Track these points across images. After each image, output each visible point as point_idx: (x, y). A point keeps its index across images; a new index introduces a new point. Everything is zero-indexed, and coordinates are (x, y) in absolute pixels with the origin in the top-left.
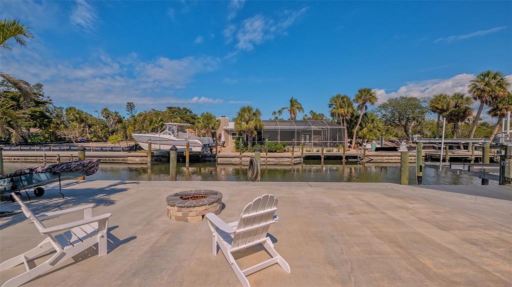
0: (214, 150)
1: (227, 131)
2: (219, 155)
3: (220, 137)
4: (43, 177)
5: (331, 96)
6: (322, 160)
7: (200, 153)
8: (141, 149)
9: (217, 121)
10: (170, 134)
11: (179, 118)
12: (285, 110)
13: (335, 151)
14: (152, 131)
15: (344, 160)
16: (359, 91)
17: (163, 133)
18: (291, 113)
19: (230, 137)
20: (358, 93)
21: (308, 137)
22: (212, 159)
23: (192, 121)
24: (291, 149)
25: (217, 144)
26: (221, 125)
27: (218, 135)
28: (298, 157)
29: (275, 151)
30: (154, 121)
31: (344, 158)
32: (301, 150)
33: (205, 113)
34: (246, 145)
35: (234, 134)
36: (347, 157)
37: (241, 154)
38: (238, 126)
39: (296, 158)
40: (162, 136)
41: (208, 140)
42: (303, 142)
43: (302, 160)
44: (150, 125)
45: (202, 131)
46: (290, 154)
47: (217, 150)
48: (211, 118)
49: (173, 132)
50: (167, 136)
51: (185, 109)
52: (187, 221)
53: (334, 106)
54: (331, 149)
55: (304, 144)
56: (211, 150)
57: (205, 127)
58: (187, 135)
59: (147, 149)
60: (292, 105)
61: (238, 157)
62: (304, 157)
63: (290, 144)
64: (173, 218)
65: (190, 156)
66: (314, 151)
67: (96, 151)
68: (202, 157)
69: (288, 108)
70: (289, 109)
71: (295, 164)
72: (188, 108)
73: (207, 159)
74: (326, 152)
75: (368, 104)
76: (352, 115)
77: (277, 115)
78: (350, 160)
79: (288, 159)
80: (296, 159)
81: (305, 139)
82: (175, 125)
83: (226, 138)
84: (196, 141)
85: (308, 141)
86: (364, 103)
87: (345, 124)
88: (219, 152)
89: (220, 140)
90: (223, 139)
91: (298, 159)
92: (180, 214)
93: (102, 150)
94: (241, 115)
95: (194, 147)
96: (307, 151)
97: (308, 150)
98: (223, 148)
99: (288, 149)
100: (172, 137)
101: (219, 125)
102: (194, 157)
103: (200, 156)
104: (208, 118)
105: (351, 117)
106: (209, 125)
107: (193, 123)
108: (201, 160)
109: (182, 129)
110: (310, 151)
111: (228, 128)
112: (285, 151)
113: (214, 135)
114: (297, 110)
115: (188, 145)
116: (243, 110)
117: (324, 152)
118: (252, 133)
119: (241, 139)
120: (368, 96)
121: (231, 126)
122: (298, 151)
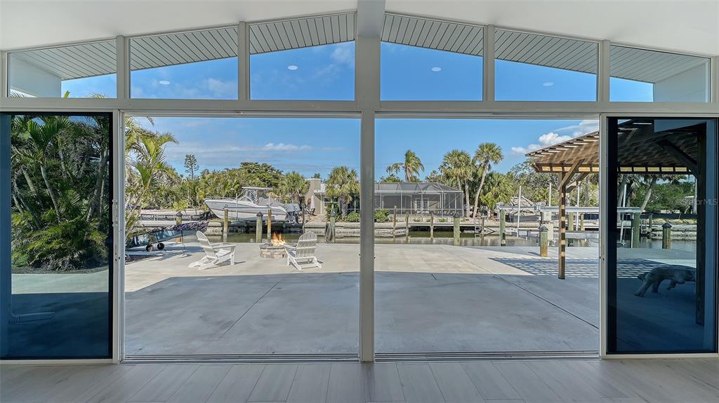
0: (301, 219)
1: (318, 196)
2: (306, 224)
3: (309, 203)
4: (170, 233)
5: (445, 153)
6: (432, 231)
7: (284, 222)
8: (214, 216)
9: (306, 183)
10: (249, 200)
11: (258, 179)
14: (227, 196)
16: (480, 147)
17: (240, 199)
18: (406, 171)
19: (322, 203)
20: (479, 149)
21: (423, 203)
22: (298, 230)
23: (274, 181)
25: (304, 213)
26: (311, 188)
27: (306, 201)
28: (402, 228)
30: (229, 184)
32: (405, 220)
33: (291, 173)
34: (339, 212)
35: (326, 200)
36: (462, 229)
38: (330, 191)
39: (399, 228)
40: (240, 202)
41: (294, 207)
43: (407, 231)
44: (224, 188)
45: (287, 196)
46: (391, 224)
47: (304, 219)
48: (298, 180)
49: (253, 198)
50: (246, 203)
51: (265, 165)
52: (273, 257)
53: (450, 165)
54: (445, 219)
56: (297, 219)
57: (291, 191)
58: (269, 201)
59: (223, 217)
60: (408, 161)
62: (409, 228)
64: (265, 256)
65: (272, 226)
66: (424, 221)
67: (159, 219)
68: (286, 227)
69: (403, 164)
71: (397, 236)
72: (269, 164)
73: (292, 229)
74: (436, 221)
75: (491, 162)
76: (475, 175)
78: (466, 232)
79: (389, 230)
80: (399, 230)
82: (255, 190)
83: (317, 204)
84: (280, 208)
86: (487, 162)
87: (467, 187)
88: (307, 221)
89: (309, 207)
90: (312, 206)
91: (402, 230)
92: (269, 253)
93: (166, 219)
94: (333, 178)
95: (277, 215)
96: (415, 221)
97: (417, 219)
98: (312, 217)
100: (251, 204)
101: (308, 188)
102: (277, 227)
103: (284, 226)
104: (295, 179)
105: (475, 178)
106: (296, 188)
107: (276, 185)
108: (284, 230)
109: (263, 194)
110: (418, 221)
111: (319, 191)
112: (387, 220)
113: (301, 200)
115: (270, 213)
116: (336, 171)
117: (434, 222)
118: (346, 198)
119: (333, 206)
120: (491, 153)
121: (323, 189)
122: (401, 221)
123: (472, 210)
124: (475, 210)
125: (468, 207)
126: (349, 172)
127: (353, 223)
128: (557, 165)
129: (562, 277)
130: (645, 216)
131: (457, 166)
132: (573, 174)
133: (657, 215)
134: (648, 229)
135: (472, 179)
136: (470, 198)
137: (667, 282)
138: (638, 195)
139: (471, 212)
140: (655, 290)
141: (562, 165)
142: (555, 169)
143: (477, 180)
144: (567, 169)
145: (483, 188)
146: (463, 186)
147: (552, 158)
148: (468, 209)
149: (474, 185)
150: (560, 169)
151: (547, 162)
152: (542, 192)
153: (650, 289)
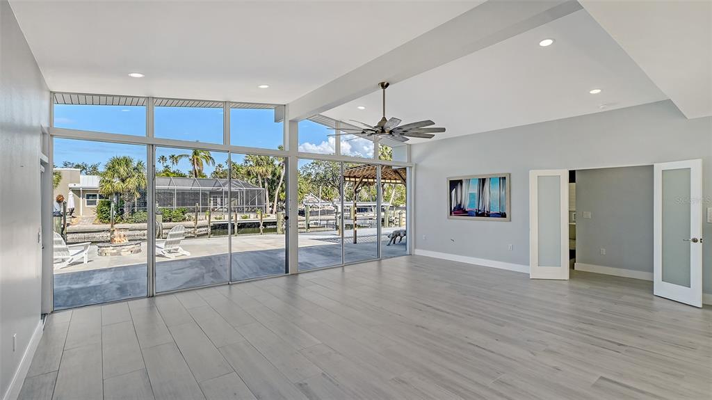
6: (236, 228)
12: (183, 158)
13: (252, 218)
15: (261, 227)
18: (193, 164)
19: (83, 201)
21: (219, 200)
24: (194, 217)
26: (61, 181)
28: (204, 227)
29: (170, 220)
31: (261, 224)
32: (207, 218)
34: (120, 213)
35: (90, 197)
36: (265, 224)
37: (112, 227)
38: (107, 186)
39: (200, 227)
42: (212, 207)
43: (210, 230)
53: (251, 163)
54: (248, 215)
55: (213, 210)
60: (195, 153)
61: (108, 231)
62: (212, 226)
63: (193, 211)
66: (225, 219)
69: (188, 156)
70: (191, 158)
74: (240, 218)
76: (274, 174)
77: (169, 163)
80: (201, 229)
81: (216, 203)
83: (77, 203)
85: (219, 206)
87: (266, 184)
88: (68, 225)
90: (71, 205)
91: (204, 229)
92: (115, 251)
94: (111, 169)
96: (216, 218)
97: (218, 216)
99: (189, 216)
105: (273, 176)
110: (220, 219)
111: (77, 186)
112: (184, 220)
114: (204, 161)
116: (117, 162)
117: (238, 219)
118: (132, 195)
122: (203, 219)
123: (272, 207)
124: (275, 207)
125: (268, 204)
126: (135, 164)
127: (141, 224)
128: (352, 177)
129: (355, 243)
130: (392, 208)
131: (258, 164)
132: (360, 183)
133: (398, 207)
134: (393, 218)
135: (270, 177)
136: (269, 195)
137: (398, 238)
138: (388, 192)
139: (271, 209)
140: (394, 243)
141: (355, 177)
142: (351, 179)
143: (275, 178)
144: (357, 180)
145: (281, 186)
146: (263, 184)
147: (350, 172)
148: (268, 206)
149: (273, 184)
150: (353, 179)
151: (347, 175)
152: (325, 190)
153: (392, 241)
